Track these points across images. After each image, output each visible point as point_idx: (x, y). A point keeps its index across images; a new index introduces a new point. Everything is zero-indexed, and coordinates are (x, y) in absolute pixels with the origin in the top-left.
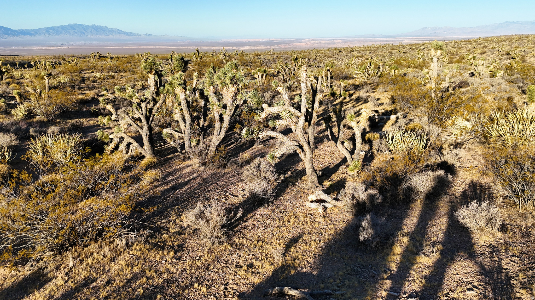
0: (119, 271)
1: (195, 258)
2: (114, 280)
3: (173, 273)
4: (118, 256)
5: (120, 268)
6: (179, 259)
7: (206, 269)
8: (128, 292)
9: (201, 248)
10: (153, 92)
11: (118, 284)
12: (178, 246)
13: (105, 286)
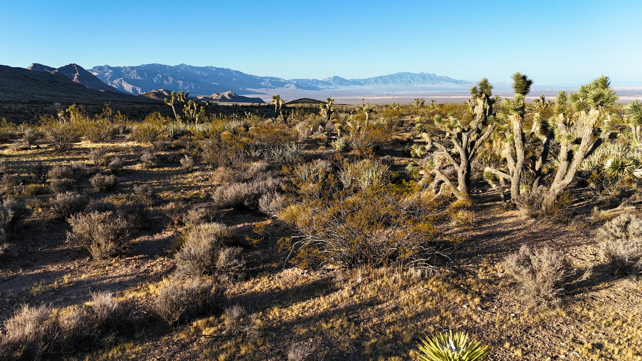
0: (409, 301)
1: (510, 314)
2: (402, 309)
3: (476, 322)
4: (410, 286)
5: (411, 298)
6: (487, 309)
7: (525, 331)
8: (416, 325)
9: (520, 305)
10: (479, 120)
11: (406, 314)
12: (487, 295)
13: (390, 312)
